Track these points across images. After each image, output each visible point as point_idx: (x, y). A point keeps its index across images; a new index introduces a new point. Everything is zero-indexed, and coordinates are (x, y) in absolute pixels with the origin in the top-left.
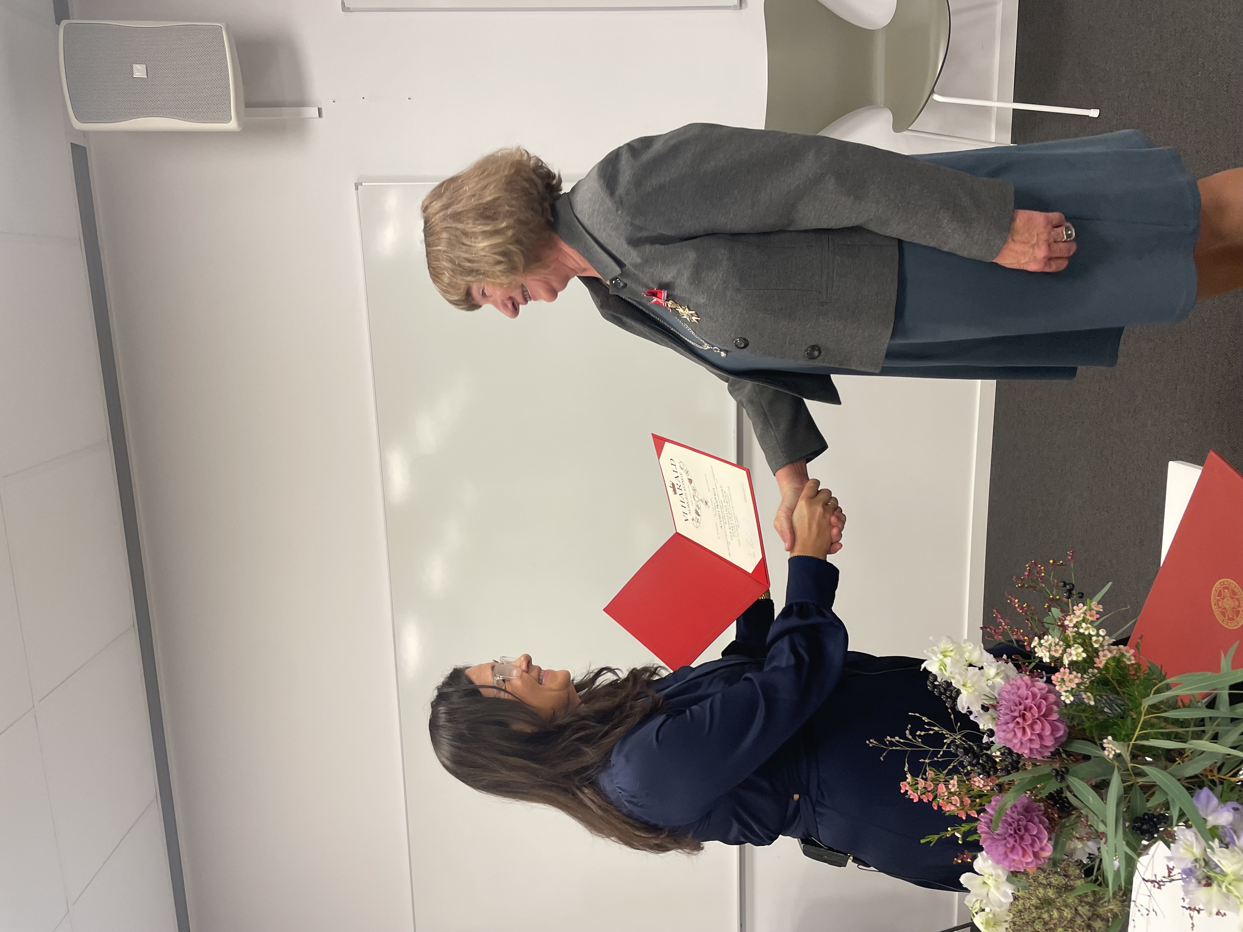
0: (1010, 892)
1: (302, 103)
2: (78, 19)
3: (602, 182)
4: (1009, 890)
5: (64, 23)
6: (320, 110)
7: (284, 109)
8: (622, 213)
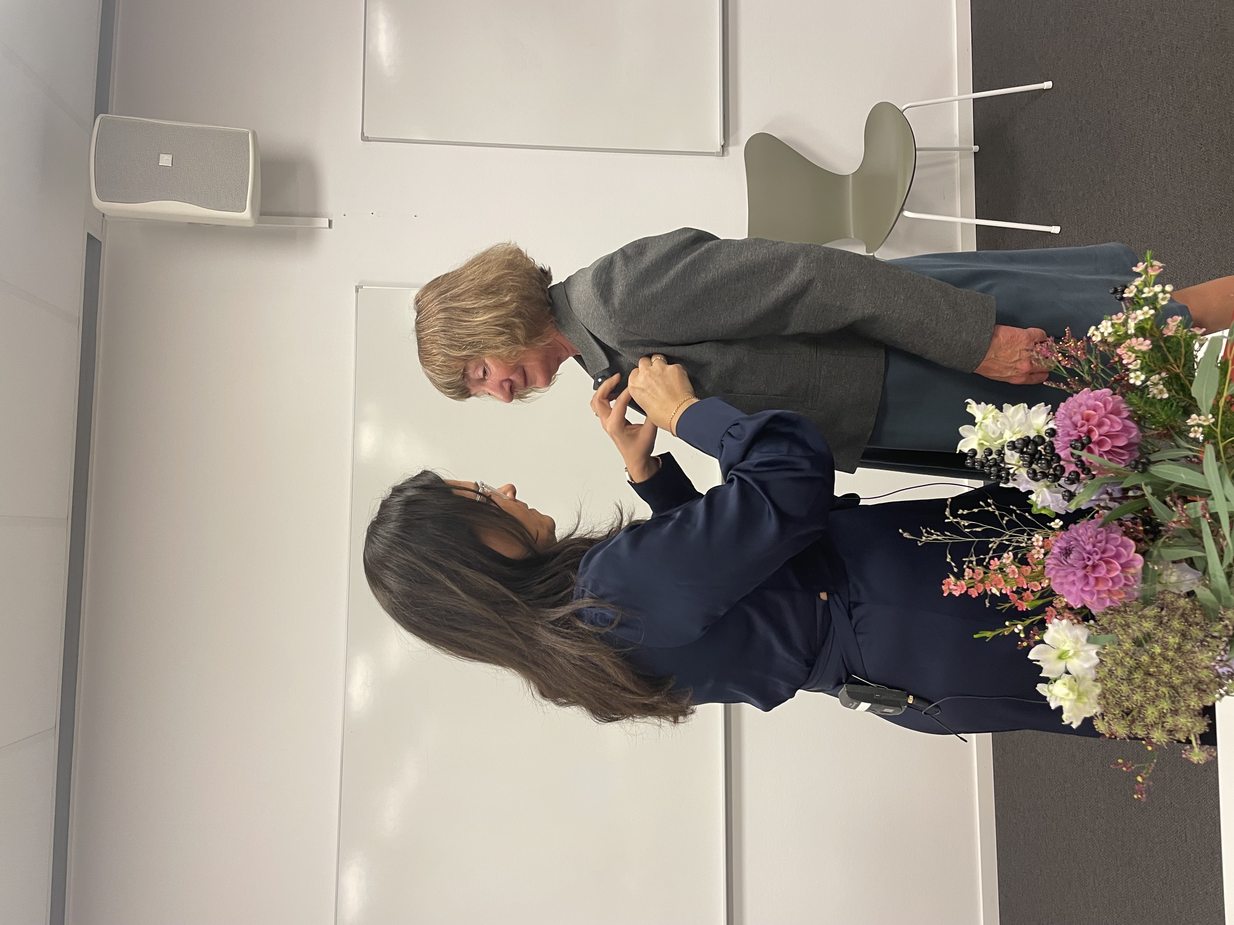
0: (1093, 653)
1: (316, 215)
2: (116, 114)
3: (596, 290)
4: (1092, 650)
5: (101, 116)
6: (330, 222)
7: (297, 218)
8: (615, 321)
